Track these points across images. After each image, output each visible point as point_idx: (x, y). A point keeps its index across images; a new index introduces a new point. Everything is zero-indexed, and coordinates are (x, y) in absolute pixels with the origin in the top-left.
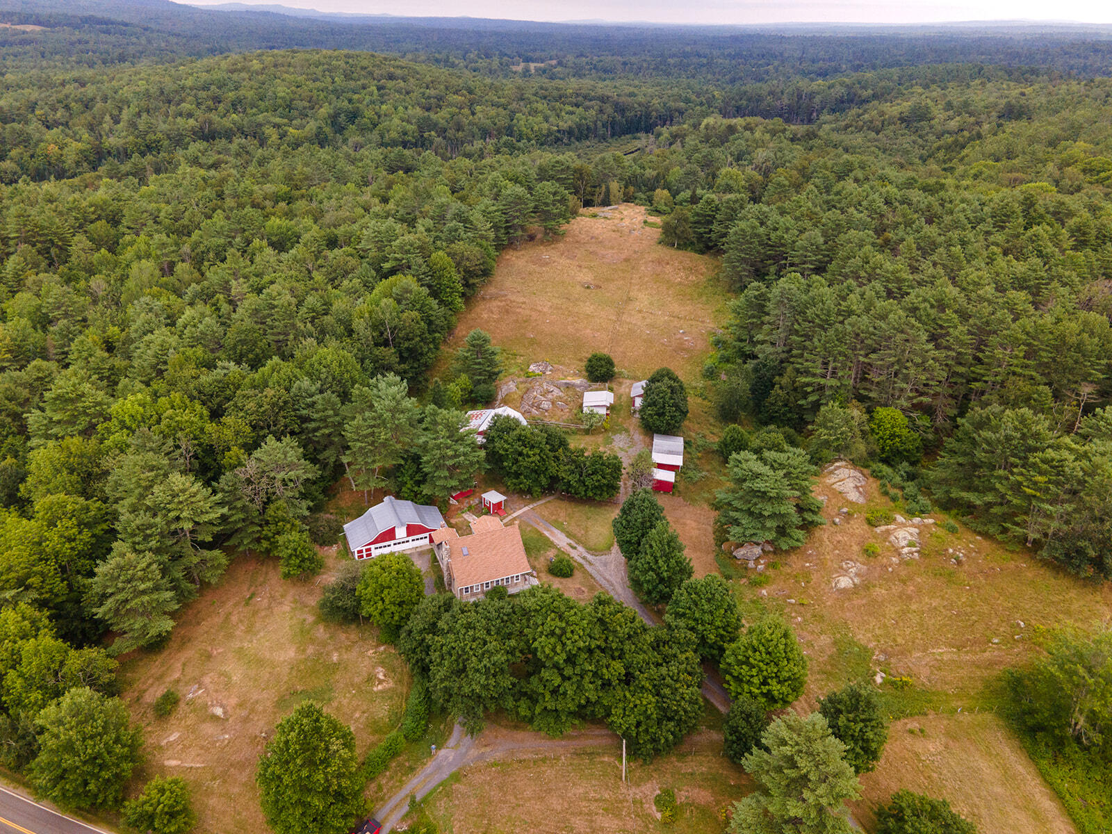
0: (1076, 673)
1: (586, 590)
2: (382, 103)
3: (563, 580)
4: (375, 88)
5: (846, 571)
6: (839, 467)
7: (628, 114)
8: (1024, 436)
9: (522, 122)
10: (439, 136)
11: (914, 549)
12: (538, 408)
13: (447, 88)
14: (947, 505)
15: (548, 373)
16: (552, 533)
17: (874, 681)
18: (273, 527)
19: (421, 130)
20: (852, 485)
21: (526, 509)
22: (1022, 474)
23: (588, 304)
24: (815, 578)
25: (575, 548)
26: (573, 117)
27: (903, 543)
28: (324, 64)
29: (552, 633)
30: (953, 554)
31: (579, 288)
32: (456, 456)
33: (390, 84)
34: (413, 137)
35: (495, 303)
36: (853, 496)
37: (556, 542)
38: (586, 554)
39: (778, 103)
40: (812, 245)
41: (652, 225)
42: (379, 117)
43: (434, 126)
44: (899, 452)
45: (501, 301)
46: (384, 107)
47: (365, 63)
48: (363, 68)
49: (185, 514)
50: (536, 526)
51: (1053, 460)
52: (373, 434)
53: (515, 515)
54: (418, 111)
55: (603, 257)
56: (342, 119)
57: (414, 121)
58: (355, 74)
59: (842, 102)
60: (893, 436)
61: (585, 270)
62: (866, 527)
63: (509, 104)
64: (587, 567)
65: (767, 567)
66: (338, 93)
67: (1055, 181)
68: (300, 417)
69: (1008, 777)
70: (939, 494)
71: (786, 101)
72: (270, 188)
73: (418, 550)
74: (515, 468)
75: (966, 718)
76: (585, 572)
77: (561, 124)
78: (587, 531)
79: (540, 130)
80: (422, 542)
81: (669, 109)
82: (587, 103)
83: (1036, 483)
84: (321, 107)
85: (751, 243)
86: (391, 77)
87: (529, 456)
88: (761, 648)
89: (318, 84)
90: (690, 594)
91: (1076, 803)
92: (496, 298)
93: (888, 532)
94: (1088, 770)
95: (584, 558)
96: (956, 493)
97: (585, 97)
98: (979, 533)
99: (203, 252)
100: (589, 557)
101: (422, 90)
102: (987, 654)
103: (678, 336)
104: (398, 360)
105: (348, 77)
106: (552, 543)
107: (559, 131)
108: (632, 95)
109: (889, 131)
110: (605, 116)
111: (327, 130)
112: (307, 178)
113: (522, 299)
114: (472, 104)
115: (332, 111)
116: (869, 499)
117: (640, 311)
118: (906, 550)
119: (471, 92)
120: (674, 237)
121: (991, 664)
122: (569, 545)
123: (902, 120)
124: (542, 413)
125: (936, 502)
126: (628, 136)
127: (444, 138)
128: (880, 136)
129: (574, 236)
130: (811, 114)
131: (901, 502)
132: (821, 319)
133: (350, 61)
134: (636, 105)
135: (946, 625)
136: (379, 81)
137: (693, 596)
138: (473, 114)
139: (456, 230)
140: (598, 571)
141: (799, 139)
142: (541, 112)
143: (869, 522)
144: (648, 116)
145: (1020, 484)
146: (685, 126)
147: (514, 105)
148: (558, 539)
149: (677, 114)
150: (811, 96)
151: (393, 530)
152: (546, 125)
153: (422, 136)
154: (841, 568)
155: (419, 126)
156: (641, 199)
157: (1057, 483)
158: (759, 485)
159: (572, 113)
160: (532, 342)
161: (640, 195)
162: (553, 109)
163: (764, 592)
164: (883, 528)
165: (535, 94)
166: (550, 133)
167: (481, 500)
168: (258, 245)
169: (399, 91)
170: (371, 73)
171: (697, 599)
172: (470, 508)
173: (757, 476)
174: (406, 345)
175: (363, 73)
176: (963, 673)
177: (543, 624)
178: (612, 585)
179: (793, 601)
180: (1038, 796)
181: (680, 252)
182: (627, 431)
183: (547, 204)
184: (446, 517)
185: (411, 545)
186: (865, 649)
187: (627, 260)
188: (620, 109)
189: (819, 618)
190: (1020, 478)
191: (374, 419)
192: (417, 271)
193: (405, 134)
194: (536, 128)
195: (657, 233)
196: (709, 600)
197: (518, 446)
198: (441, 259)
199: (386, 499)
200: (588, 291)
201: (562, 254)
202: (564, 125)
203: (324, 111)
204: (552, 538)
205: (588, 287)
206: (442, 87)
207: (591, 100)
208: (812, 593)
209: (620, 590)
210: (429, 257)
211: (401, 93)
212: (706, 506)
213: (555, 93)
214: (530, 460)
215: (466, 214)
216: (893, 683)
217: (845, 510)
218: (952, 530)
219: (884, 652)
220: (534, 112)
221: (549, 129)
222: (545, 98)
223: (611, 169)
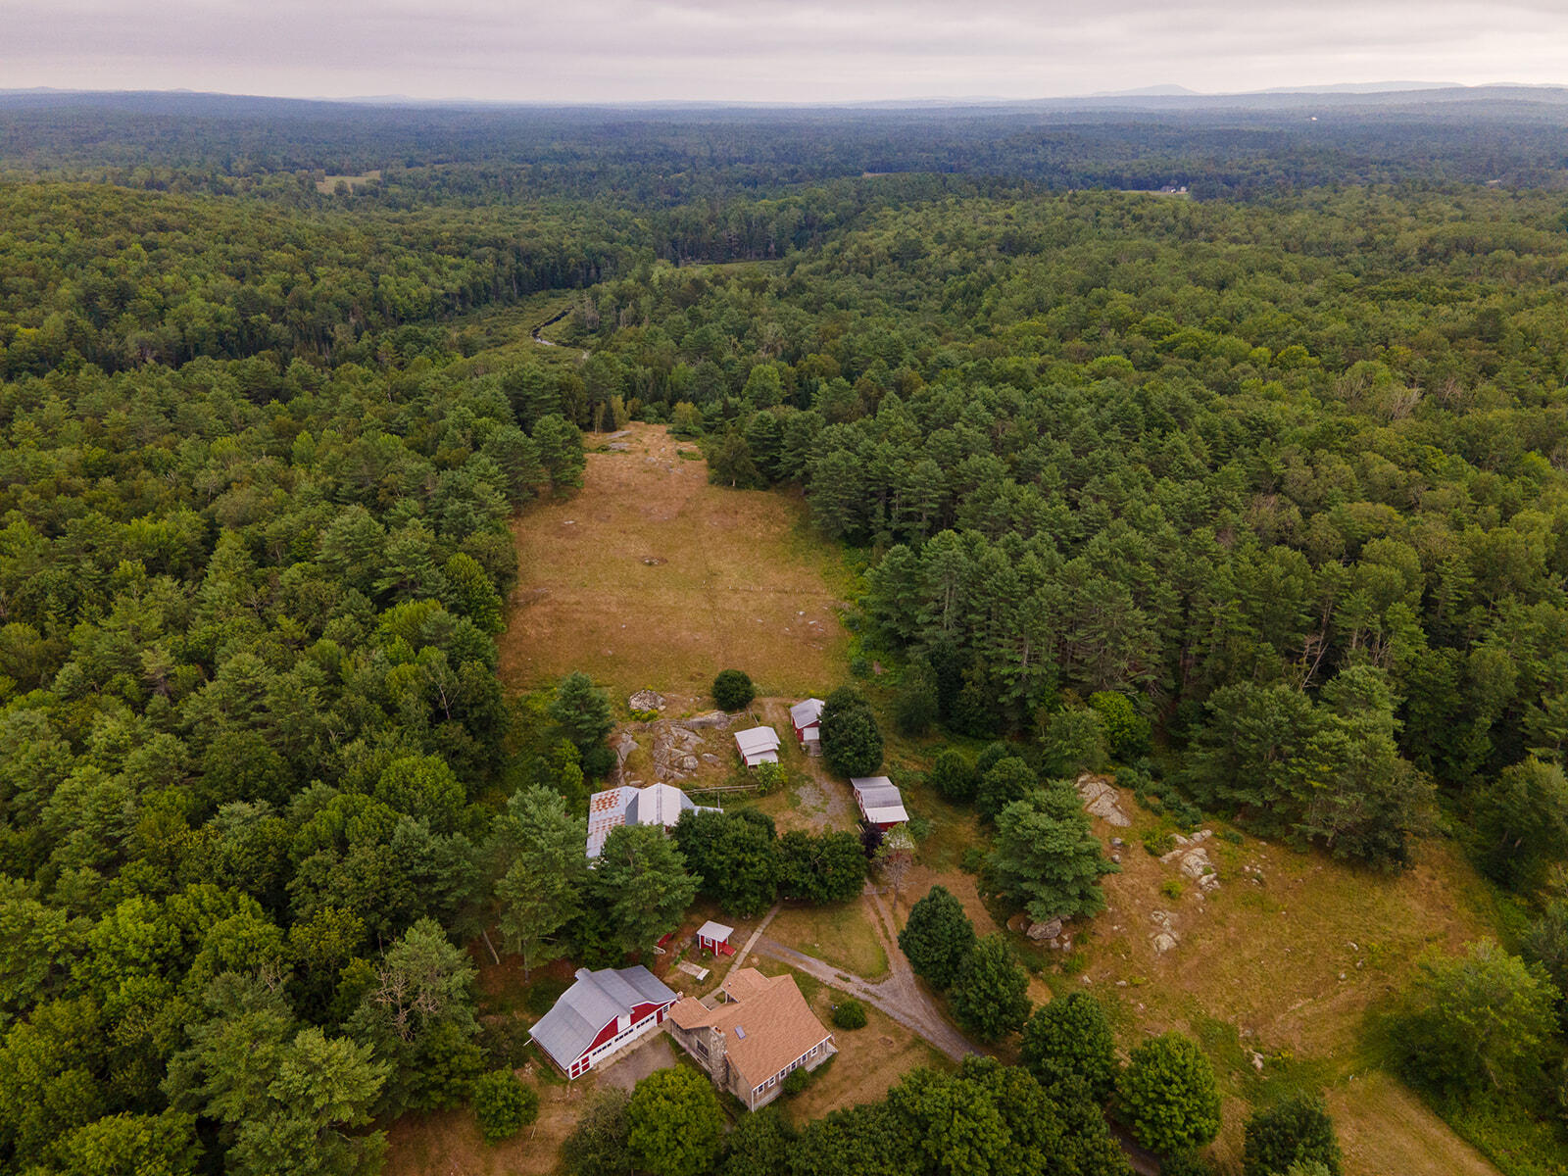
0: (1486, 1015)
1: (893, 1039)
2: (161, 271)
3: (858, 1032)
4: (138, 246)
5: (1160, 926)
6: (1084, 784)
7: (536, 262)
8: (1293, 721)
9: (391, 288)
10: (274, 321)
11: (1212, 876)
12: (681, 768)
13: (260, 241)
14: (1216, 807)
15: (662, 708)
16: (808, 964)
17: (1254, 1066)
18: (444, 1068)
19: (243, 312)
20: (1109, 804)
21: (755, 936)
22: (1300, 764)
23: (663, 590)
24: (1132, 944)
25: (847, 980)
26: (461, 273)
27: (1199, 871)
28: (36, 211)
29: (963, 1139)
30: (1252, 872)
31: (639, 568)
32: (669, 891)
33: (163, 238)
34: (234, 325)
35: (537, 610)
36: (1117, 819)
37: (820, 977)
38: (865, 986)
39: (724, 234)
40: (930, 478)
41: (691, 456)
42: (165, 295)
43: (262, 305)
44: (1131, 744)
45: (545, 605)
46: (168, 278)
47: (106, 205)
48: (108, 214)
49: (338, 1097)
50: (783, 960)
51: (1331, 744)
52: (543, 885)
53: (747, 949)
54: (228, 282)
55: (648, 513)
56: (102, 302)
57: (228, 299)
58: (97, 225)
59: (801, 228)
60: (1122, 727)
61: (633, 537)
62: (1150, 858)
63: (366, 261)
64: (876, 1003)
65: (1074, 943)
66: (77, 259)
67: (1126, 351)
68: (415, 879)
69: (1431, 1148)
70: (1204, 797)
71: (734, 230)
72: (68, 454)
73: (648, 1038)
74: (736, 885)
75: (1358, 1084)
76: (877, 1011)
77: (447, 285)
78: (848, 950)
79: (421, 296)
80: (650, 1024)
81: (591, 253)
82: (476, 251)
83: (1319, 774)
84: (58, 285)
85: (848, 480)
86: (162, 227)
87: (753, 865)
88: (1177, 1079)
89: (37, 246)
90: (1060, 1024)
91: (1503, 1156)
92: (536, 601)
93: (1176, 861)
94: (1496, 1112)
95: (866, 992)
96: (1223, 793)
97: (471, 242)
98: (1263, 838)
99: (32, 596)
100: (871, 988)
101: (220, 246)
102: (1342, 996)
103: (800, 621)
104: (471, 738)
105: (86, 229)
106: (816, 980)
107: (447, 295)
108: (532, 234)
109: (882, 271)
110: (506, 269)
111: (84, 323)
112: (131, 430)
113: (573, 598)
114: (307, 265)
115: (81, 292)
116: (1134, 821)
117: (735, 591)
118: (1204, 880)
119: (300, 246)
120: (728, 474)
121: (1352, 1006)
122: (838, 976)
123: (894, 257)
124: (689, 775)
125: (1205, 808)
126: (542, 293)
127: (285, 322)
128: (876, 280)
129: (592, 486)
130: (768, 246)
131: (1167, 815)
132: (1005, 592)
133: (83, 203)
134: (545, 250)
135: (1289, 969)
136: (143, 234)
137: (1066, 1026)
138: (314, 279)
139: (464, 514)
140: (892, 1006)
141: (786, 294)
142: (414, 269)
143: (1151, 852)
144: (564, 263)
145: (1303, 777)
146: (631, 281)
147: (373, 263)
148: (821, 971)
149: (603, 259)
150: (763, 221)
151: (615, 1022)
152: (426, 289)
153: (246, 322)
154: (1153, 922)
155: (238, 307)
156: (651, 415)
157: (1339, 771)
158: (1053, 845)
159: (457, 267)
160: (615, 662)
161: (648, 408)
162: (428, 263)
163: (1086, 978)
164: (1169, 856)
165: (397, 243)
166: (435, 301)
167: (696, 939)
168: (130, 571)
169: (183, 249)
170: (125, 223)
171: (1071, 1029)
172: (684, 955)
173: (1045, 833)
174: (476, 714)
175: (109, 222)
176: (1331, 1027)
177: (948, 1130)
178: (918, 1021)
179: (1123, 983)
180: (1466, 1160)
181: (744, 492)
182: (809, 779)
183: (555, 449)
184: (660, 976)
185: (637, 1032)
186: (1226, 1026)
187: (681, 514)
188: (527, 257)
189: (1161, 998)
190: (1301, 770)
191: (536, 861)
192: (435, 588)
193: (218, 319)
194: (414, 294)
195: (699, 469)
196: (1086, 1028)
197: (735, 853)
198: (464, 564)
199: (579, 974)
200: (653, 569)
201: (589, 515)
202: (454, 287)
203: (66, 291)
204: (813, 973)
205: (650, 564)
206: (253, 240)
207: (479, 247)
208: (1139, 966)
209: (931, 1027)
210: (445, 563)
211: (187, 252)
212: (957, 872)
213: (426, 239)
214: (757, 869)
215: (464, 486)
216: (1274, 1064)
217: (1118, 841)
218: (1237, 841)
219: (1246, 1024)
220: (404, 270)
221: (433, 294)
222: (411, 246)
223: (603, 377)
